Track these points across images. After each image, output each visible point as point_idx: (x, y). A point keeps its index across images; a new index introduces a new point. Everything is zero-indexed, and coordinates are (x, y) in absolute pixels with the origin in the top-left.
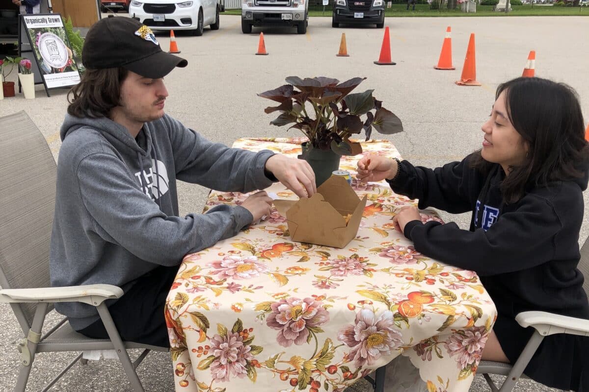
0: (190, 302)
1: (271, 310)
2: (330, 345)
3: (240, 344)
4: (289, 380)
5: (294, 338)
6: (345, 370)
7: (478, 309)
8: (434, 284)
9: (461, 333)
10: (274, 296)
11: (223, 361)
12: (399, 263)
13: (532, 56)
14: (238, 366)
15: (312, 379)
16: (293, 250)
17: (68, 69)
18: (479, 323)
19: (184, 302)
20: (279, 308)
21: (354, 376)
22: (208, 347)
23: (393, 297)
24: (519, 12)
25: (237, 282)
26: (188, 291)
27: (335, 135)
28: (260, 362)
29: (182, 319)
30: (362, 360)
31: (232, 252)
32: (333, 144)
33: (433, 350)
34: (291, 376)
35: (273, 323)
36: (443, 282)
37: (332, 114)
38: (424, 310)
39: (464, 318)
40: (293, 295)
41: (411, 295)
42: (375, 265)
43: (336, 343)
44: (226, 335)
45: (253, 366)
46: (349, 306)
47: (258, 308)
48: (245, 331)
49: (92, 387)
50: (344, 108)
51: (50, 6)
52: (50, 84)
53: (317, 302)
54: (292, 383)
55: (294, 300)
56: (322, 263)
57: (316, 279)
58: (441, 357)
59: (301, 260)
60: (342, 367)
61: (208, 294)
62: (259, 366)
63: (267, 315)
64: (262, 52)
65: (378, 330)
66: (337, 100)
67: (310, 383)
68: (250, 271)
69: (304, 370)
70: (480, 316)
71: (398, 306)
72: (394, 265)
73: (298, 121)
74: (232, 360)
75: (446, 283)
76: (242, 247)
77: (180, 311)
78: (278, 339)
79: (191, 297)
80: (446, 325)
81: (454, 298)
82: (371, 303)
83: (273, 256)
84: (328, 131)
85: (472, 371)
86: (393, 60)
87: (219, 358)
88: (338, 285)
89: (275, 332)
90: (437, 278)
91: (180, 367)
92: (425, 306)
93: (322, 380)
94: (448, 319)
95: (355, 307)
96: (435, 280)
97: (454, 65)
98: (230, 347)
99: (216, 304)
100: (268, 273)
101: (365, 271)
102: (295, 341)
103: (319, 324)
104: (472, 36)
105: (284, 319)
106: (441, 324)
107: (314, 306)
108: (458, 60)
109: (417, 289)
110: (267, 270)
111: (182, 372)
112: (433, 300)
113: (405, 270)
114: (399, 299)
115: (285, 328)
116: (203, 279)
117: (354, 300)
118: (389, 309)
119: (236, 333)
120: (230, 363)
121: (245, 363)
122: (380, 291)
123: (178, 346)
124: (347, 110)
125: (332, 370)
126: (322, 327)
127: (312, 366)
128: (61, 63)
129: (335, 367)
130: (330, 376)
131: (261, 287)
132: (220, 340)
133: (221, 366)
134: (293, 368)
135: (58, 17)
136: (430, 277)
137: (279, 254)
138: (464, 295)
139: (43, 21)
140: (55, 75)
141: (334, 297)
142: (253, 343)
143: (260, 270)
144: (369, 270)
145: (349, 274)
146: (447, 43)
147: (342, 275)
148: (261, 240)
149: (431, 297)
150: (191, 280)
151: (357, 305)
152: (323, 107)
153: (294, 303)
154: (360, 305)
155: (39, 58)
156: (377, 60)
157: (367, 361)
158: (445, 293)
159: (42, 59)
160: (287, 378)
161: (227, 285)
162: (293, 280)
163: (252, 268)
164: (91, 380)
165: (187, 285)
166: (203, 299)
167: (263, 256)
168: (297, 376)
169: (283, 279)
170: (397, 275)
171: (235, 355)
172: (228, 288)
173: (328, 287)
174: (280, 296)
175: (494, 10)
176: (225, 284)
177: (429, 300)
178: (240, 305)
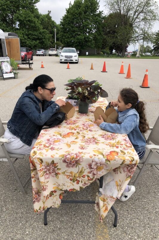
0: (37, 154)
1: (64, 157)
2: (83, 169)
3: (53, 167)
4: (69, 179)
5: (72, 166)
6: (88, 176)
7: (133, 158)
8: (118, 148)
9: (128, 165)
10: (65, 152)
11: (48, 172)
12: (107, 140)
13: (147, 71)
14: (52, 174)
15: (77, 180)
16: (74, 135)
17: (11, 72)
18: (134, 162)
19: (35, 154)
20: (67, 157)
21: (92, 179)
22: (43, 169)
23: (105, 153)
24: (143, 58)
25: (54, 146)
26: (37, 150)
27: (87, 97)
28: (60, 173)
29: (34, 160)
30: (94, 174)
31: (54, 135)
32: (87, 100)
33: (119, 171)
34: (70, 177)
35: (64, 161)
36: (121, 147)
37: (87, 91)
38: (115, 158)
39: (129, 161)
40: (72, 152)
41: (111, 152)
42: (100, 141)
43: (85, 168)
44: (49, 165)
45: (58, 174)
46: (90, 157)
47: (60, 156)
48: (55, 164)
49: (8, 177)
50: (90, 89)
51: (7, 54)
52: (5, 77)
53: (80, 155)
54: (70, 179)
55: (72, 154)
56: (82, 140)
57: (80, 146)
58: (121, 173)
59: (76, 139)
60: (87, 175)
61: (44, 151)
62: (60, 174)
63: (63, 159)
64: (68, 68)
65: (100, 165)
66: (88, 87)
67: (76, 181)
68: (59, 143)
69: (75, 176)
70: (134, 160)
71: (106, 157)
72: (105, 141)
73: (76, 93)
74: (51, 172)
75: (122, 148)
76: (57, 133)
77: (34, 157)
78: (66, 166)
79: (38, 152)
80: (123, 163)
81: (125, 154)
82: (98, 156)
83: (67, 137)
84: (85, 96)
85: (130, 178)
86: (106, 71)
87: (46, 171)
88: (87, 148)
89: (65, 164)
90: (119, 146)
91: (33, 176)
92: (116, 157)
93: (80, 180)
94: (123, 161)
95: (92, 157)
96: (118, 147)
97: (124, 72)
98: (50, 168)
99: (46, 155)
100: (65, 143)
101: (96, 143)
102: (72, 167)
103: (80, 162)
104: (129, 65)
105: (68, 160)
106: (121, 163)
107: (78, 156)
108: (126, 71)
109: (113, 150)
110: (64, 142)
111: (34, 177)
112: (118, 154)
113: (109, 143)
114: (107, 154)
115: (69, 163)
116: (43, 145)
117: (92, 154)
118: (104, 158)
119: (52, 164)
120: (50, 173)
121: (55, 173)
122: (101, 151)
123: (33, 169)
124: (91, 90)
125: (84, 177)
126: (81, 163)
127: (77, 175)
128: (9, 71)
129: (85, 175)
130: (83, 179)
131: (62, 149)
132: (47, 166)
133: (47, 174)
134: (71, 175)
135: (9, 58)
136: (117, 145)
137: (69, 136)
138: (128, 152)
139: (4, 59)
140: (6, 74)
141: (86, 153)
142: (58, 167)
143: (62, 142)
144: (97, 143)
145: (91, 144)
146: (122, 66)
147: (88, 144)
148: (64, 131)
149: (117, 153)
150: (39, 146)
151: (93, 156)
152: (84, 89)
153: (72, 155)
154: (94, 156)
155: (2, 69)
156: (102, 71)
157: (96, 175)
158: (122, 152)
159: (3, 70)
160: (69, 178)
161: (50, 148)
162: (73, 146)
163: (60, 141)
164: (8, 174)
165: (37, 148)
166: (42, 153)
167: (64, 137)
168: (72, 178)
169: (69, 146)
170: (106, 144)
171: (52, 171)
172: (51, 149)
173: (84, 149)
174: (67, 152)
175: (135, 57)
176: (50, 147)
177: (117, 154)
178: (54, 155)
